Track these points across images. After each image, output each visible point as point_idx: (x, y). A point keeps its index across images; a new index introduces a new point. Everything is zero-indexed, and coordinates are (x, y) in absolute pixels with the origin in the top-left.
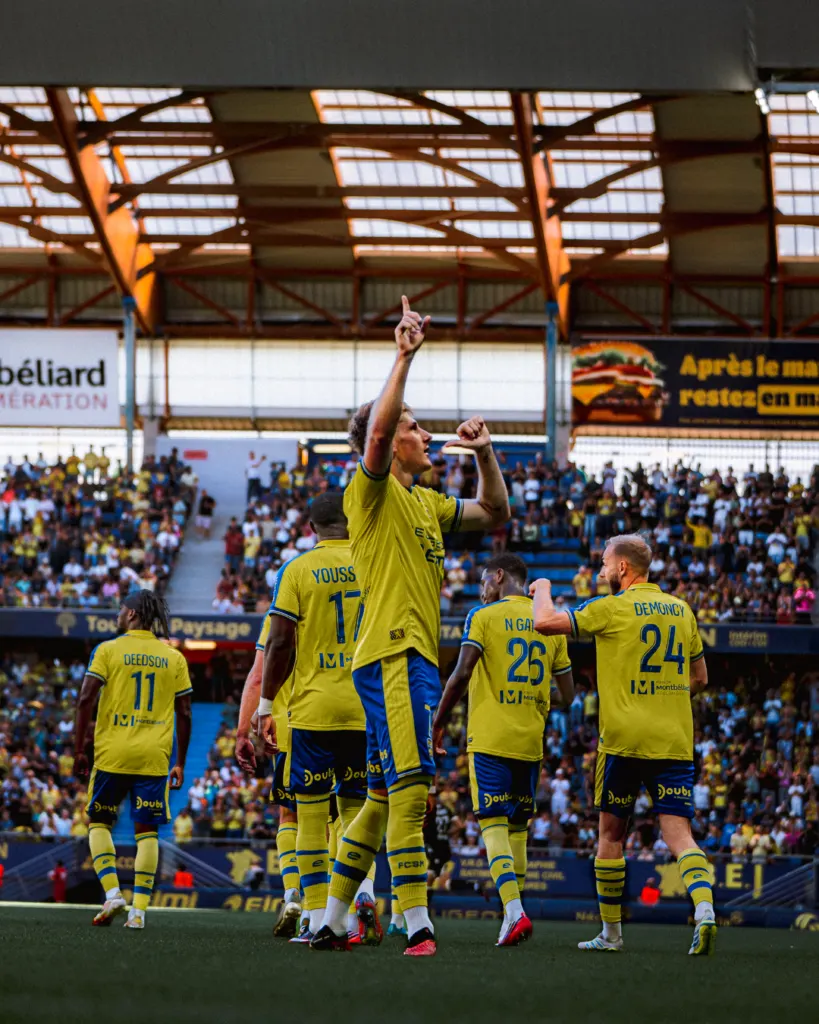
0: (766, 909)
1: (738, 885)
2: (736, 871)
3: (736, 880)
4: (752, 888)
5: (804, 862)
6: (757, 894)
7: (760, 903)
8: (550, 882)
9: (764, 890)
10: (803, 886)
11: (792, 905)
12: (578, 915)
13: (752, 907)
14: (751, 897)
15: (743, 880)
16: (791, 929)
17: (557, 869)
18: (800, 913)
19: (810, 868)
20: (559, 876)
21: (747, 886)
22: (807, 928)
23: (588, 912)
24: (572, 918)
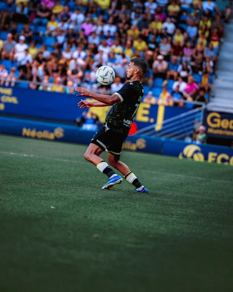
0: (163, 139)
1: (146, 119)
2: (145, 109)
3: (144, 115)
4: (155, 122)
5: (195, 106)
6: (158, 127)
7: (159, 135)
8: (7, 104)
9: (164, 125)
10: (193, 124)
11: (183, 138)
12: (25, 131)
13: (153, 137)
14: (153, 129)
15: (150, 116)
16: (181, 157)
17: (13, 95)
18: (188, 144)
19: (200, 111)
20: (14, 100)
21: (152, 120)
22: (192, 157)
23: (32, 130)
24: (18, 133)
